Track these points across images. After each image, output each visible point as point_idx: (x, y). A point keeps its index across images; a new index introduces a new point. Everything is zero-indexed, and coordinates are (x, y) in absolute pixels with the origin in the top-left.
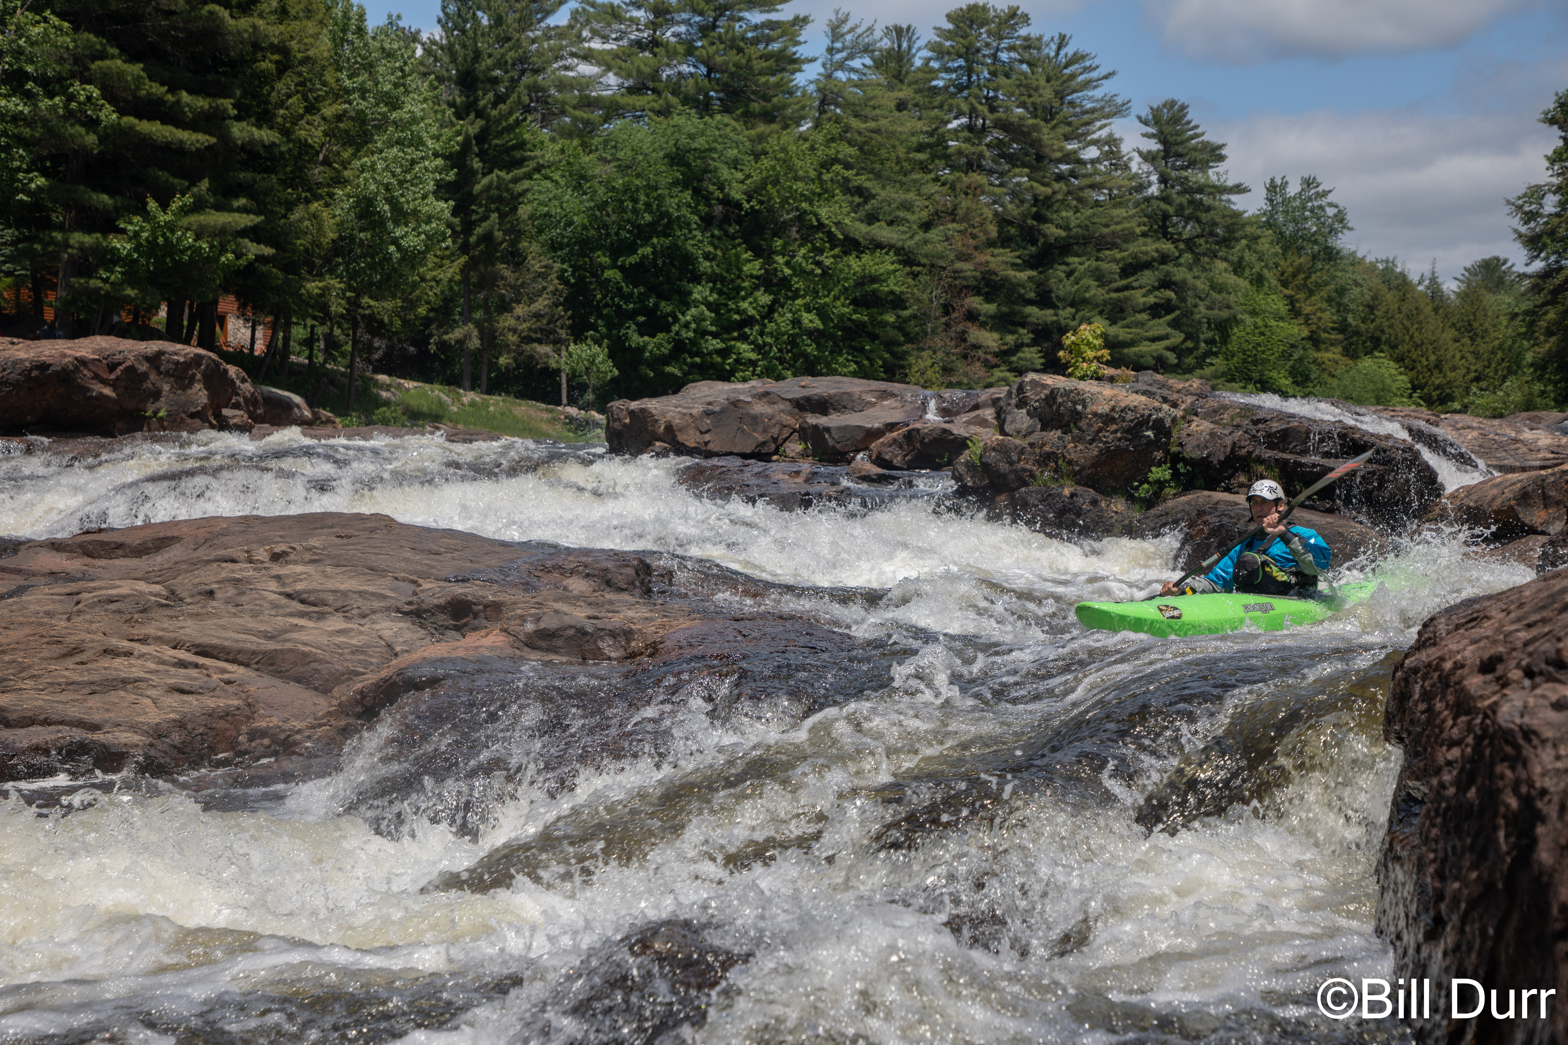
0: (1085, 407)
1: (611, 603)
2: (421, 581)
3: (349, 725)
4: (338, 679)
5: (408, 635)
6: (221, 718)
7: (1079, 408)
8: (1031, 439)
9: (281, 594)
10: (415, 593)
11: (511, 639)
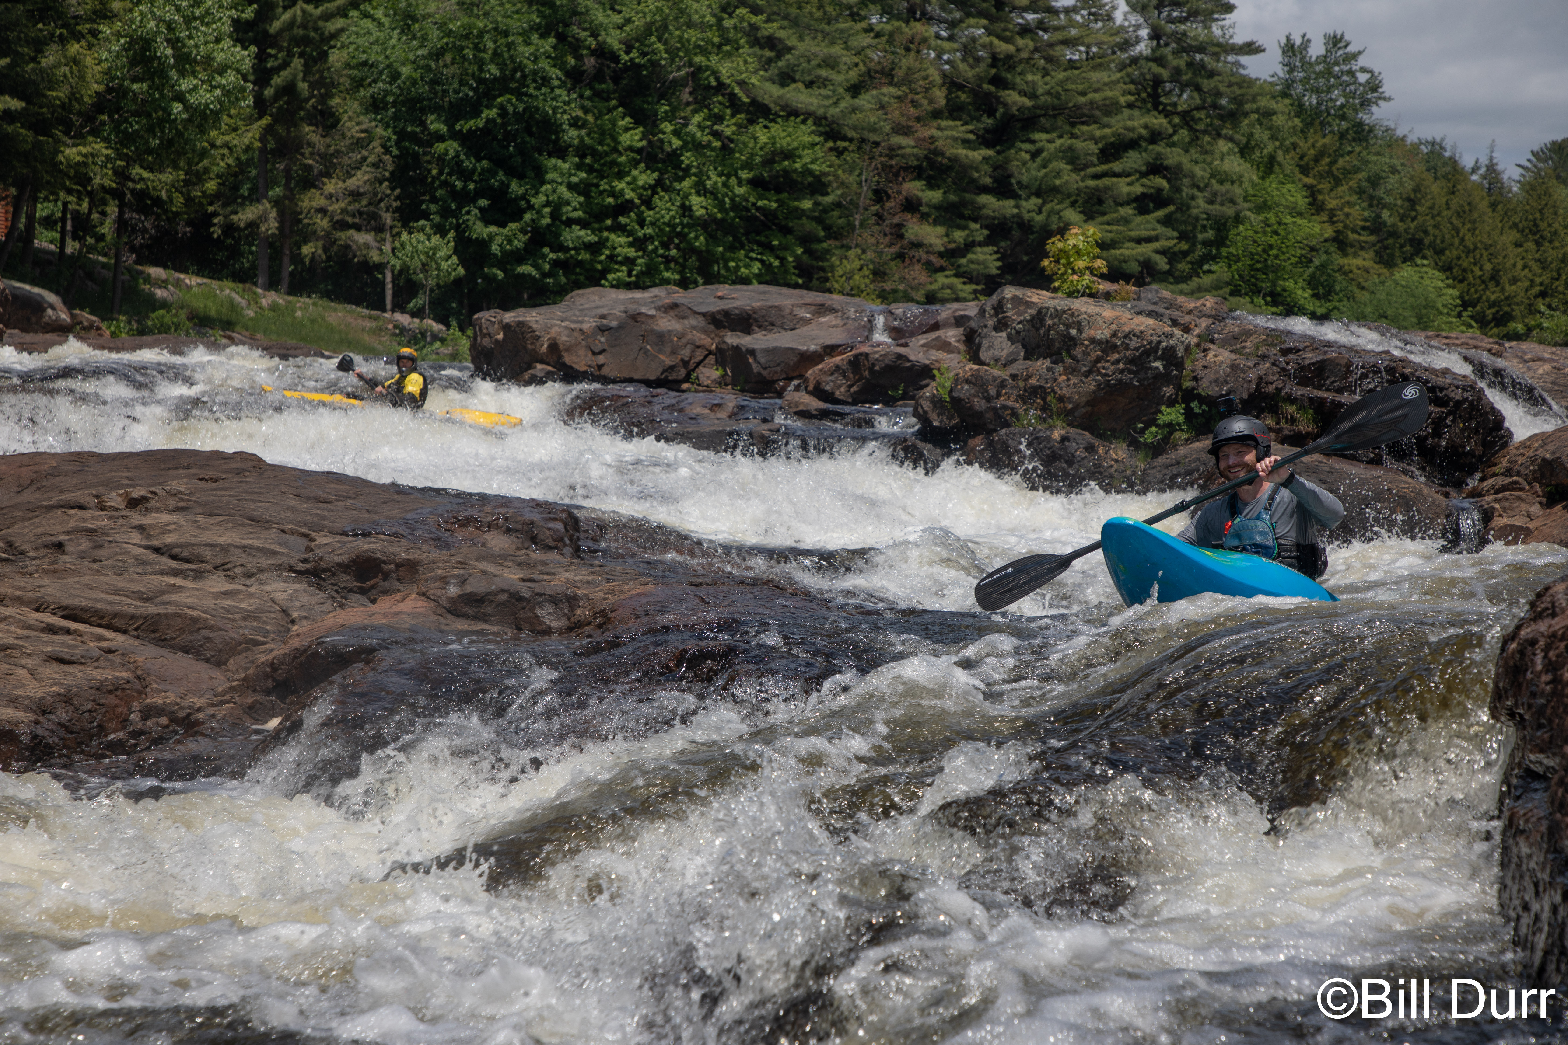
0: (1080, 331)
1: (545, 564)
2: (313, 535)
3: (256, 702)
4: (232, 649)
5: (305, 599)
6: (110, 692)
7: (1073, 332)
8: (1013, 369)
9: (147, 547)
10: (309, 549)
11: (433, 604)
